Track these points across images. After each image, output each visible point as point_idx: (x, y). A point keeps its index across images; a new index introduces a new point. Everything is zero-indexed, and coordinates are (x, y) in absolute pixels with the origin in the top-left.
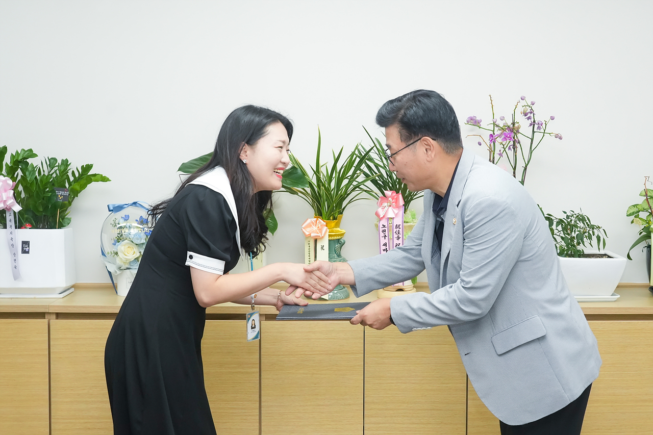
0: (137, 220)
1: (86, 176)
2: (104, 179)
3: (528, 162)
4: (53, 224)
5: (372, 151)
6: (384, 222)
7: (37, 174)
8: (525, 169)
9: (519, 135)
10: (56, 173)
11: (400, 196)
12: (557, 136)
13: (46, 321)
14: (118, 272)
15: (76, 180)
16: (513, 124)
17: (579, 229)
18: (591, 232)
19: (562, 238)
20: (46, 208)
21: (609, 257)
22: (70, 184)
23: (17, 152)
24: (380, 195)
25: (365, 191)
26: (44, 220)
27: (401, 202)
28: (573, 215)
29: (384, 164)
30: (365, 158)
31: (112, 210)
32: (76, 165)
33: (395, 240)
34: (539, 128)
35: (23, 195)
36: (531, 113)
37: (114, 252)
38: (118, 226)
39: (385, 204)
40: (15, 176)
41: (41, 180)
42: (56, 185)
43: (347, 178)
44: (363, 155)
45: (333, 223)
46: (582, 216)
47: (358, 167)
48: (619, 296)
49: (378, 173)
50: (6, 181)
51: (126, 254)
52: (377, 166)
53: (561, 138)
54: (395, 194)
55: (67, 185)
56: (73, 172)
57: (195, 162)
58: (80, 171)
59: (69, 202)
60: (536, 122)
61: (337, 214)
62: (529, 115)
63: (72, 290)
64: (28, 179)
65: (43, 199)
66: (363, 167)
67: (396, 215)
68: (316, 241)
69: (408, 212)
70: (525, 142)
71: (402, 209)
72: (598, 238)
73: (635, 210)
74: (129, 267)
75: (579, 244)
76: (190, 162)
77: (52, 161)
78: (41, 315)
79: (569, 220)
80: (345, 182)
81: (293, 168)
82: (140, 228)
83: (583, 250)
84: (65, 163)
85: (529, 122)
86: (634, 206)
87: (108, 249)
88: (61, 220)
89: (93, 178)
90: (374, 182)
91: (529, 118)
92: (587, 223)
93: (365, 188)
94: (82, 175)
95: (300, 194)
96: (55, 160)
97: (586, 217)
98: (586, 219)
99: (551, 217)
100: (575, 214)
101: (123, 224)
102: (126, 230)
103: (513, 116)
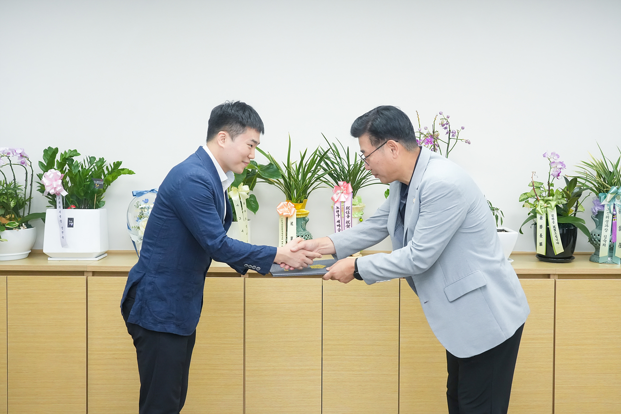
1: (117, 170)
2: (130, 173)
4: (91, 206)
5: (329, 152)
6: (338, 205)
7: (80, 169)
9: (438, 141)
10: (94, 169)
11: (350, 185)
12: (466, 141)
13: (85, 277)
15: (109, 173)
16: (434, 132)
20: (86, 193)
21: (506, 231)
22: (105, 176)
23: (65, 152)
24: (336, 185)
25: (324, 182)
26: (85, 203)
27: (351, 190)
29: (338, 162)
30: (324, 157)
31: (135, 195)
32: (109, 162)
33: (346, 218)
34: (453, 135)
35: (70, 185)
36: (447, 124)
37: (137, 227)
38: (140, 207)
39: (339, 191)
40: (64, 170)
41: (82, 173)
42: (94, 176)
43: (310, 172)
44: (322, 154)
45: (300, 205)
47: (319, 164)
48: (513, 261)
49: (332, 167)
50: (56, 173)
52: (332, 163)
53: (469, 143)
54: (346, 184)
55: (103, 177)
56: (107, 167)
58: (113, 167)
59: (104, 189)
60: (451, 131)
61: (303, 198)
62: (446, 126)
63: (106, 255)
64: (73, 172)
65: (84, 187)
66: (322, 164)
67: (347, 199)
68: (287, 219)
69: (355, 198)
70: (443, 146)
71: (351, 195)
72: (497, 217)
73: (525, 197)
77: (92, 159)
78: (81, 273)
80: (310, 175)
81: (270, 164)
84: (102, 161)
85: (446, 131)
86: (525, 194)
87: (131, 225)
88: (97, 203)
89: (122, 172)
90: (331, 175)
91: (446, 128)
93: (324, 180)
94: (114, 169)
95: (275, 184)
96: (94, 158)
101: (143, 205)
102: (146, 210)
103: (434, 126)
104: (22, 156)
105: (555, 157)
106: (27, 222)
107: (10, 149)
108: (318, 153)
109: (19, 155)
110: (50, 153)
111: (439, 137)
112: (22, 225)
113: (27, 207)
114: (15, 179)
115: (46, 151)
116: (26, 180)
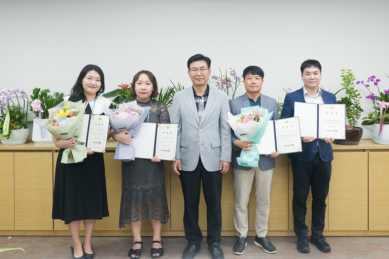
8: (234, 95)
10: (58, 99)
13: (52, 153)
23: (43, 90)
40: (42, 99)
41: (51, 101)
44: (171, 90)
50: (38, 101)
57: (109, 94)
64: (47, 101)
66: (171, 94)
77: (57, 94)
78: (50, 151)
84: (62, 94)
91: (234, 76)
96: (59, 93)
104: (22, 93)
105: (290, 90)
106: (25, 125)
107: (16, 90)
108: (169, 89)
109: (21, 92)
110: (36, 91)
111: (231, 81)
112: (22, 127)
113: (25, 118)
114: (19, 104)
115: (34, 90)
116: (24, 105)
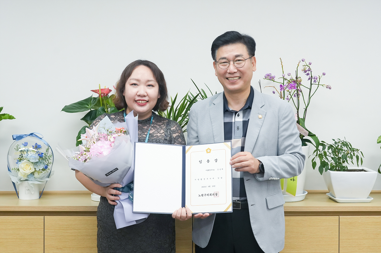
0: (33, 146)
2: (11, 118)
3: (308, 105)
5: (198, 97)
8: (306, 110)
9: (301, 87)
12: (327, 87)
14: (19, 182)
16: (297, 78)
17: (344, 152)
18: (352, 153)
19: (332, 158)
21: (365, 171)
28: (339, 142)
34: (315, 81)
36: (309, 70)
37: (17, 169)
38: (20, 150)
43: (180, 116)
46: (346, 142)
48: (372, 199)
51: (25, 169)
53: (330, 88)
57: (74, 105)
60: (313, 77)
62: (308, 72)
70: (306, 92)
72: (357, 157)
74: (27, 179)
75: (344, 162)
76: (71, 105)
79: (337, 145)
80: (180, 119)
82: (35, 151)
83: (347, 166)
85: (308, 77)
87: (12, 167)
89: (3, 117)
91: (308, 74)
92: (349, 147)
97: (349, 144)
98: (349, 145)
99: (324, 143)
100: (341, 141)
101: (23, 149)
102: (25, 153)
103: (297, 72)
108: (187, 98)
111: (302, 83)
